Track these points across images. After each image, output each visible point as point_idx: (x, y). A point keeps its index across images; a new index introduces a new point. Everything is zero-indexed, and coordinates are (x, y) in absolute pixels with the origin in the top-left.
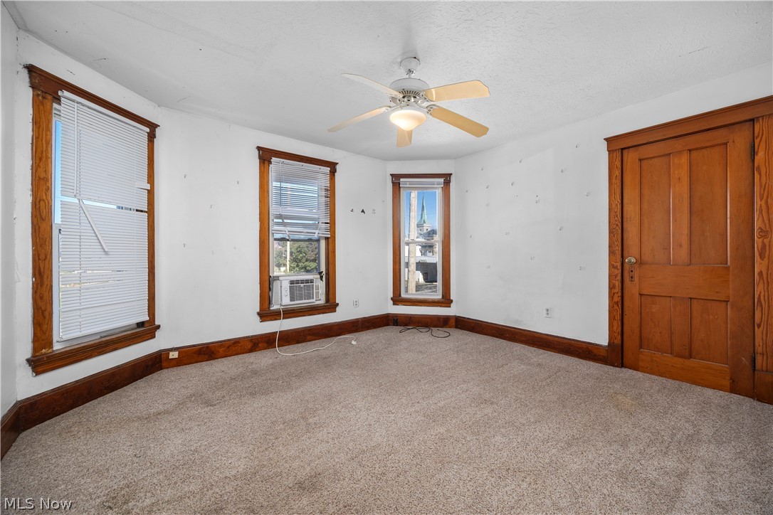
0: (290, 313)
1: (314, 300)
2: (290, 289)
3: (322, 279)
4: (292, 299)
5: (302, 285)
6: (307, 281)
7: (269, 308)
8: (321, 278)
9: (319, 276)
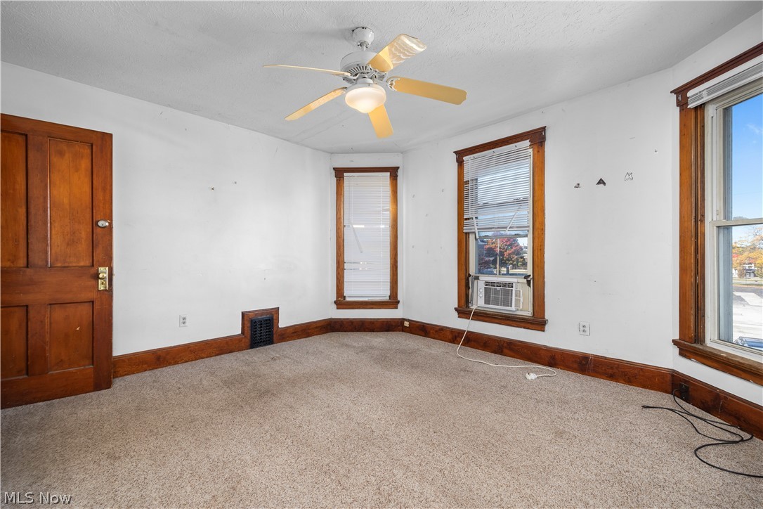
0: (481, 316)
1: (513, 308)
2: (485, 291)
3: (529, 285)
4: (487, 301)
5: (498, 288)
6: (505, 285)
7: (468, 307)
8: (529, 283)
9: (525, 281)
